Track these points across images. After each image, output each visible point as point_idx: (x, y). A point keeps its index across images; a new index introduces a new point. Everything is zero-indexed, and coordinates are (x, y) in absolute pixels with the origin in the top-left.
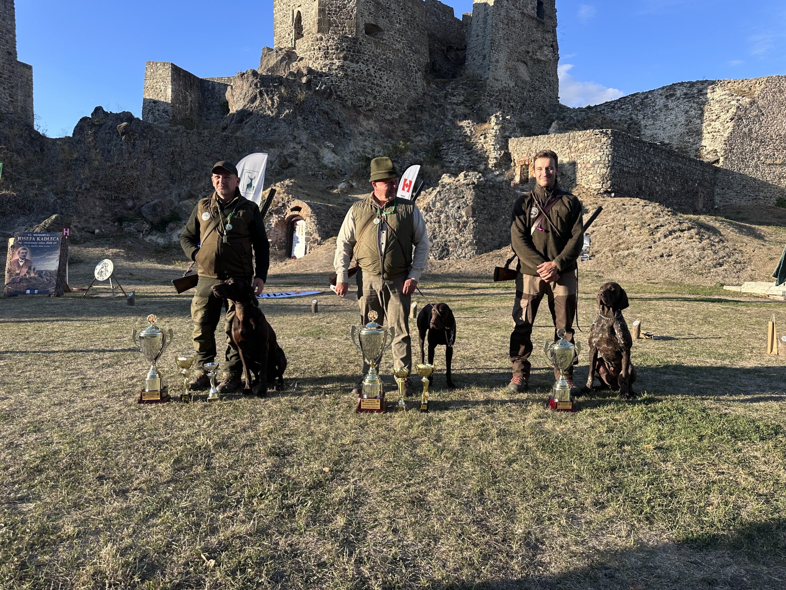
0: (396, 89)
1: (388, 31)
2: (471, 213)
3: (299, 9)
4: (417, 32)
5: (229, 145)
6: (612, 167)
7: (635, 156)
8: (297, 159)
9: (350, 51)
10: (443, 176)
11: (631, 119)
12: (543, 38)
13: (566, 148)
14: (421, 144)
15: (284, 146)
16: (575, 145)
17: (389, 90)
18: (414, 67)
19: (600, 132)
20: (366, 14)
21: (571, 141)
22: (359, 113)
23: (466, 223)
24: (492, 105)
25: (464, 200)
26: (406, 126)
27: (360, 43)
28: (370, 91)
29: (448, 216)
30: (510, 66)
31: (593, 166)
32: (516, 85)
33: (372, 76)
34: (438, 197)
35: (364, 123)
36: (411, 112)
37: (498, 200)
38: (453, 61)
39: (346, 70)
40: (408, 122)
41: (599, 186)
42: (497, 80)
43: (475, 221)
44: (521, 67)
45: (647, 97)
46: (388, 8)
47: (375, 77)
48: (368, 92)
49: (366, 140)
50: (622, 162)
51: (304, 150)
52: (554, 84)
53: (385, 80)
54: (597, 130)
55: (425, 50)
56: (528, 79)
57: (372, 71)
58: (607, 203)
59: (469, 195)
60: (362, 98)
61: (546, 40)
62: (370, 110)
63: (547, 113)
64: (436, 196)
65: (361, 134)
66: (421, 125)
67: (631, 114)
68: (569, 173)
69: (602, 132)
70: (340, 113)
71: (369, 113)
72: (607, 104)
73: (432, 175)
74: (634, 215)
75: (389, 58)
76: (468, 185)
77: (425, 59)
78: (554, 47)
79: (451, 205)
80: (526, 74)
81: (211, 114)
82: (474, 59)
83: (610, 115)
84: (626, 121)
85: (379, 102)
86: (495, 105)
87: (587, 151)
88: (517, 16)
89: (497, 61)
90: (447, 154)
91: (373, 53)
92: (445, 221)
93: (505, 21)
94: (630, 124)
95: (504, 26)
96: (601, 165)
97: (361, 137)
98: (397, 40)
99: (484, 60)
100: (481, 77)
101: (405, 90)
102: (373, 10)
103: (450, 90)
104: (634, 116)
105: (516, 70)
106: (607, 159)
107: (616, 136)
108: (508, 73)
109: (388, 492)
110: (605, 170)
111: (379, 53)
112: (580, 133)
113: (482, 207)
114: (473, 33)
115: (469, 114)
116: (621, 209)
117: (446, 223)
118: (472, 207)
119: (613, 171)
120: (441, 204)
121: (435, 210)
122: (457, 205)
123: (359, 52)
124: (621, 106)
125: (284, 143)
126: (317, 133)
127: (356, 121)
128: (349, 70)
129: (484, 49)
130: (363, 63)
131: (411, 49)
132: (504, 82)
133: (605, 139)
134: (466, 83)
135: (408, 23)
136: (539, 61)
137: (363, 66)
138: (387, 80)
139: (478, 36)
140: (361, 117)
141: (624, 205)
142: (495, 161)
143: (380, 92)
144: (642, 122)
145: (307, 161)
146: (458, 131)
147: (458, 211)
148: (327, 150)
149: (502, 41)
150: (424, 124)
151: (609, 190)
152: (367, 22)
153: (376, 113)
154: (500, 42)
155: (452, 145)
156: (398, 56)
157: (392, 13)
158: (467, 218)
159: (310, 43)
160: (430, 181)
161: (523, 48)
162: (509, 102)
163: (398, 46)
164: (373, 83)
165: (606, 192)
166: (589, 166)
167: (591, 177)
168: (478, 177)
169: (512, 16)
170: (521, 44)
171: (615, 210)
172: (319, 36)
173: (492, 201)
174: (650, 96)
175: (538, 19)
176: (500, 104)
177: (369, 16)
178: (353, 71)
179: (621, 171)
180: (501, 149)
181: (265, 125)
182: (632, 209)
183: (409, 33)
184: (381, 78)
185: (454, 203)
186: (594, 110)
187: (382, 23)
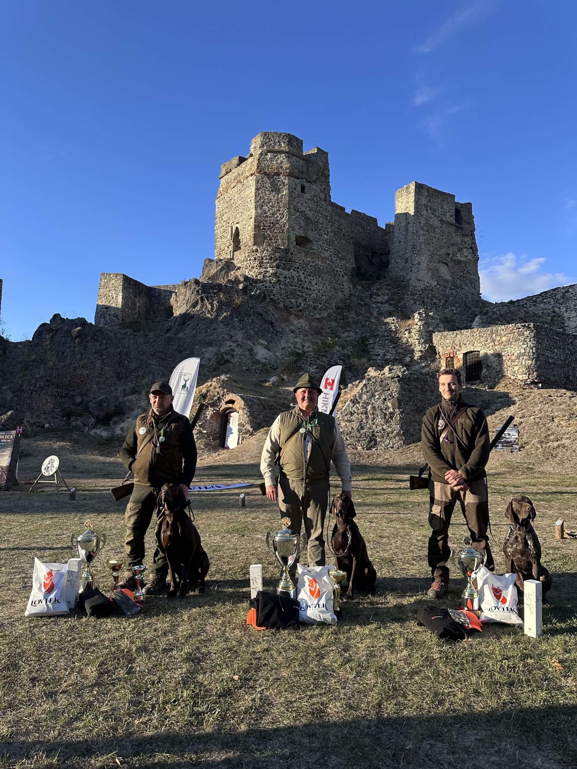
0: (324, 292)
1: (317, 241)
2: (397, 404)
3: (238, 225)
4: (343, 241)
5: (172, 345)
6: (537, 359)
7: (560, 348)
8: (233, 356)
9: (282, 260)
10: (369, 369)
11: (554, 312)
12: (462, 241)
13: (489, 341)
14: (348, 339)
15: (221, 345)
16: (498, 338)
17: (317, 293)
18: (341, 272)
19: (522, 326)
20: (297, 228)
21: (494, 335)
22: (290, 313)
23: (392, 414)
24: (415, 303)
25: (389, 392)
26: (334, 324)
27: (292, 253)
28: (300, 294)
29: (374, 407)
30: (431, 267)
31: (518, 357)
32: (438, 284)
33: (302, 281)
34: (365, 390)
35: (295, 322)
36: (339, 311)
37: (424, 392)
38: (377, 265)
39: (279, 277)
40: (336, 320)
41: (525, 377)
42: (419, 280)
43: (402, 413)
44: (442, 268)
45: (568, 292)
46: (317, 222)
47: (305, 282)
48: (299, 295)
49: (296, 337)
50: (547, 354)
51: (239, 348)
52: (475, 283)
53: (314, 284)
54: (519, 325)
55: (351, 257)
56: (449, 278)
57: (302, 277)
58: (533, 395)
59: (395, 387)
60: (293, 300)
61: (465, 243)
62: (300, 311)
63: (470, 308)
64: (362, 389)
65: (293, 332)
66: (348, 323)
67: (553, 307)
68: (495, 365)
69: (524, 326)
70: (273, 314)
71: (300, 313)
72: (529, 299)
73: (360, 367)
74: (562, 407)
75: (317, 265)
76: (393, 378)
77: (351, 264)
78: (474, 249)
79: (377, 397)
80: (447, 274)
81: (157, 317)
82: (397, 262)
83: (533, 308)
84: (549, 314)
85: (309, 303)
86: (418, 303)
87: (511, 344)
88: (436, 223)
89: (419, 264)
90: (373, 348)
91: (303, 261)
92: (371, 412)
93: (425, 228)
94: (553, 317)
95: (425, 233)
96: (525, 357)
97: (292, 335)
98: (325, 249)
99: (406, 263)
100: (404, 278)
101: (333, 292)
102: (303, 224)
103: (375, 291)
104: (556, 309)
105: (437, 270)
106: (531, 351)
107: (539, 330)
108: (430, 273)
109: (291, 702)
110: (530, 362)
111: (309, 261)
112: (503, 327)
113: (408, 399)
114: (395, 239)
115: (393, 311)
116: (548, 401)
117: (373, 414)
118: (398, 398)
119: (539, 363)
120: (367, 396)
121: (361, 402)
122: (383, 397)
123: (290, 260)
124: (543, 300)
125: (221, 342)
126: (252, 332)
127: (287, 321)
128: (281, 276)
129: (406, 253)
130: (294, 270)
131: (338, 257)
132: (426, 282)
133: (528, 332)
134: (390, 284)
135: (334, 234)
136: (460, 262)
137: (294, 273)
138: (316, 284)
139: (400, 242)
140: (293, 317)
141: (550, 396)
142: (420, 354)
143: (310, 295)
144: (565, 315)
145: (242, 357)
146: (384, 327)
147: (384, 403)
148: (260, 347)
149: (423, 246)
150: (351, 322)
151: (536, 381)
152: (298, 235)
153: (306, 313)
154: (421, 247)
155: (378, 339)
156: (326, 263)
157: (320, 226)
158: (393, 409)
159: (247, 255)
160: (357, 373)
161: (443, 251)
162: (432, 299)
163: (326, 254)
164: (303, 287)
165: (533, 383)
166: (513, 358)
167: (516, 368)
168: (402, 370)
169: (431, 224)
170: (441, 248)
171: (542, 402)
172: (255, 248)
173: (417, 393)
174: (571, 290)
175: (457, 225)
176: (423, 301)
177: (299, 229)
178: (285, 277)
179: (547, 362)
180: (425, 342)
181: (205, 327)
182: (559, 401)
183: (336, 242)
184: (310, 283)
185: (380, 395)
186: (516, 304)
187: (311, 235)
